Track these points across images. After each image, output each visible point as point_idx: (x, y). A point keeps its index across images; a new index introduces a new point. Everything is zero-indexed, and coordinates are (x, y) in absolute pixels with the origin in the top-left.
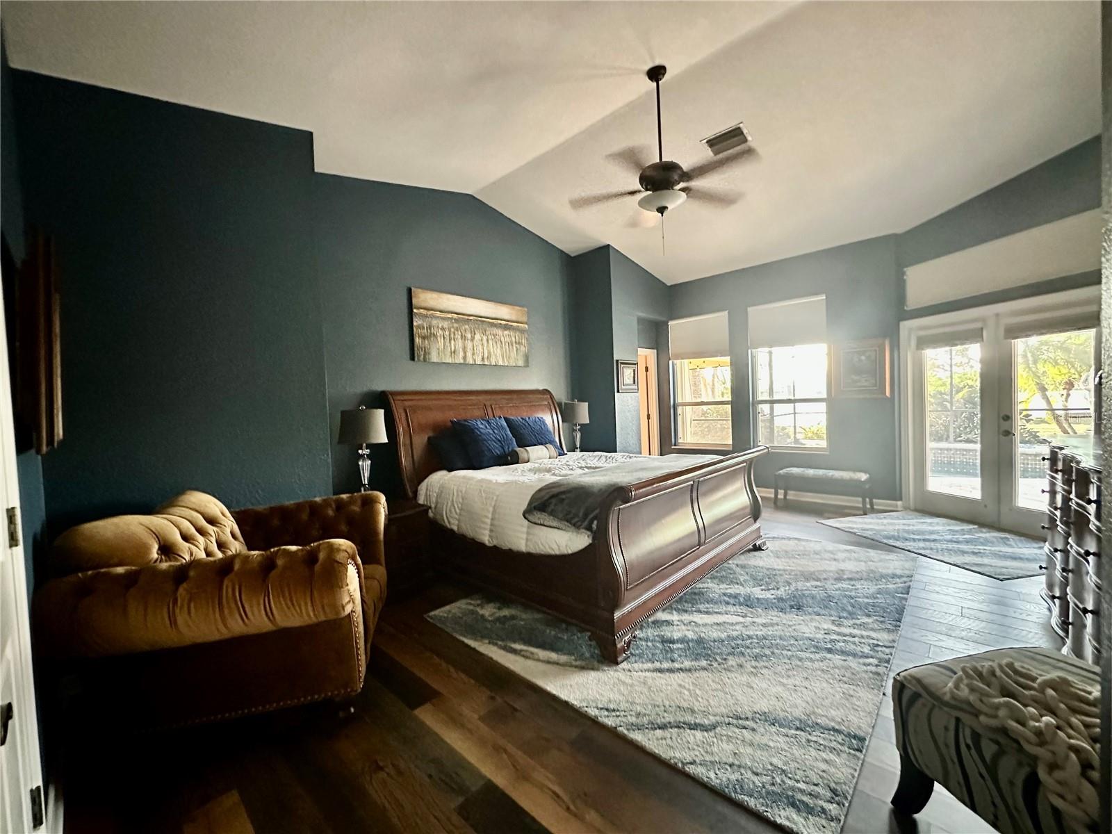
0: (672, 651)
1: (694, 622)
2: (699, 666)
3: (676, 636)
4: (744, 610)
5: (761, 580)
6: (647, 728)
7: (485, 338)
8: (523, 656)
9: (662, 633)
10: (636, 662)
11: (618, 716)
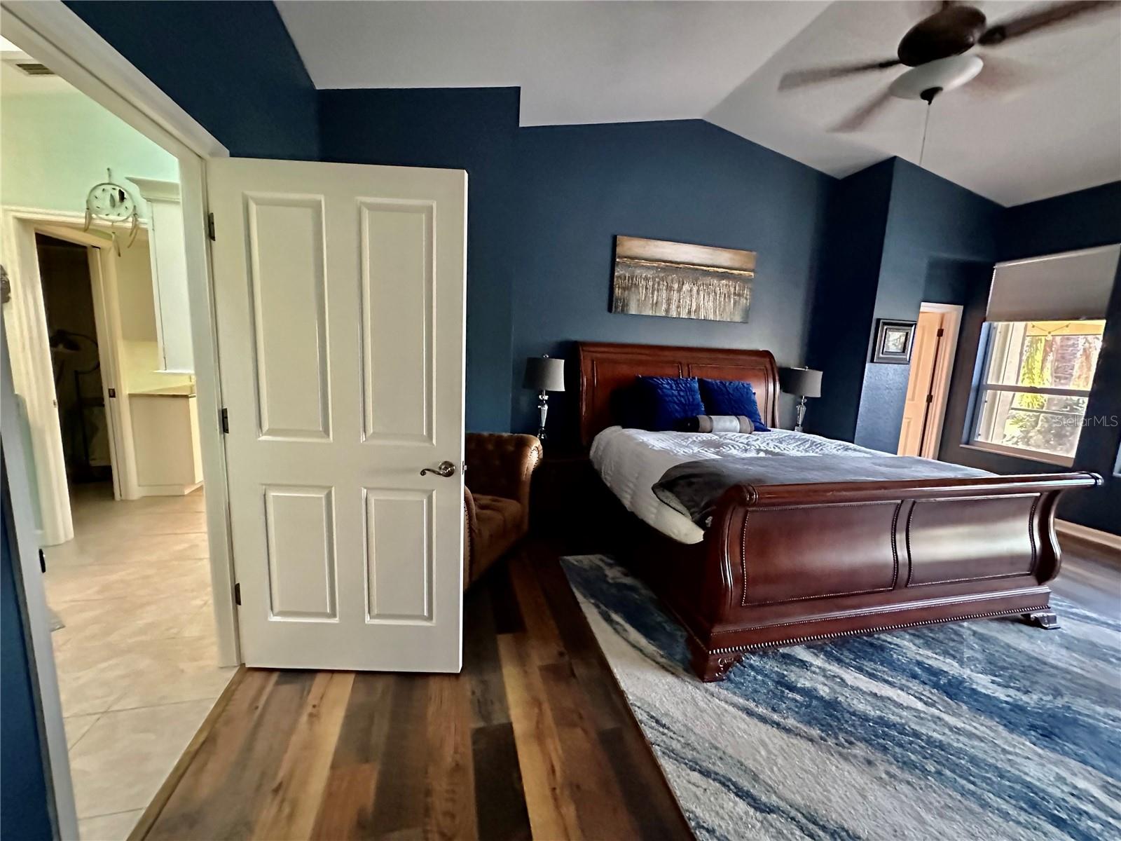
0: (782, 698)
1: (841, 679)
2: (806, 732)
3: (804, 683)
4: (935, 695)
5: (1003, 668)
6: (686, 764)
7: (695, 289)
8: (615, 629)
9: (785, 673)
10: (727, 689)
11: (664, 734)
